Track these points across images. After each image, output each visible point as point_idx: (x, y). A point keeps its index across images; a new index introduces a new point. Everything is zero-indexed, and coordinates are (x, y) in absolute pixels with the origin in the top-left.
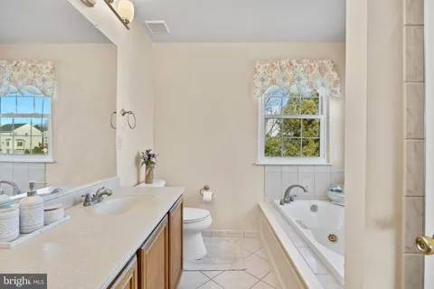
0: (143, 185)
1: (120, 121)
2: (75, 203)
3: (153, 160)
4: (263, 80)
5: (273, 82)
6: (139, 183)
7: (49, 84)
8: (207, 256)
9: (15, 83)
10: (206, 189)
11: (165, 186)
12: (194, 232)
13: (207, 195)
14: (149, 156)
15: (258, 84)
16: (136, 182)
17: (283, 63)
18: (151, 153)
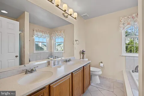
0: (82, 59)
1: (75, 42)
2: (64, 62)
3: (84, 53)
4: (124, 24)
5: (128, 24)
6: (81, 59)
7: (63, 35)
8: (100, 84)
9: (58, 36)
10: (102, 63)
11: (88, 60)
12: (96, 75)
13: (102, 65)
14: (83, 52)
15: (122, 26)
16: (80, 58)
17: (134, 15)
18: (84, 51)
